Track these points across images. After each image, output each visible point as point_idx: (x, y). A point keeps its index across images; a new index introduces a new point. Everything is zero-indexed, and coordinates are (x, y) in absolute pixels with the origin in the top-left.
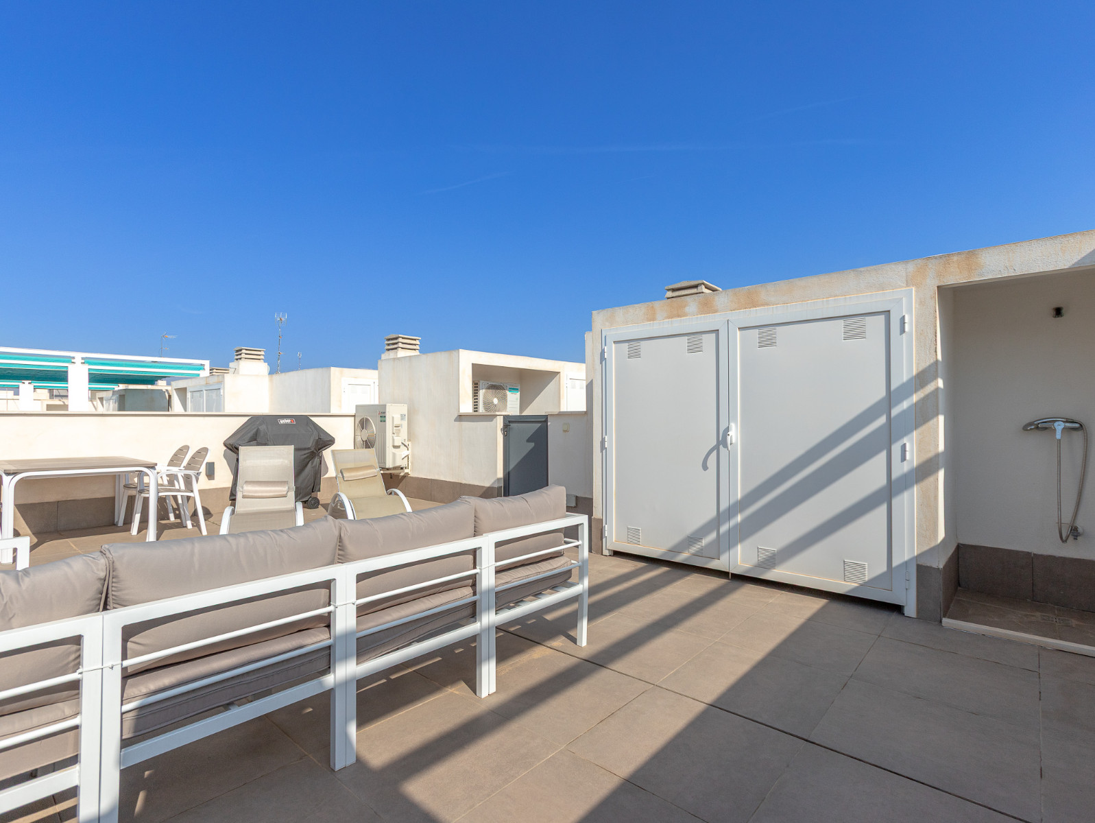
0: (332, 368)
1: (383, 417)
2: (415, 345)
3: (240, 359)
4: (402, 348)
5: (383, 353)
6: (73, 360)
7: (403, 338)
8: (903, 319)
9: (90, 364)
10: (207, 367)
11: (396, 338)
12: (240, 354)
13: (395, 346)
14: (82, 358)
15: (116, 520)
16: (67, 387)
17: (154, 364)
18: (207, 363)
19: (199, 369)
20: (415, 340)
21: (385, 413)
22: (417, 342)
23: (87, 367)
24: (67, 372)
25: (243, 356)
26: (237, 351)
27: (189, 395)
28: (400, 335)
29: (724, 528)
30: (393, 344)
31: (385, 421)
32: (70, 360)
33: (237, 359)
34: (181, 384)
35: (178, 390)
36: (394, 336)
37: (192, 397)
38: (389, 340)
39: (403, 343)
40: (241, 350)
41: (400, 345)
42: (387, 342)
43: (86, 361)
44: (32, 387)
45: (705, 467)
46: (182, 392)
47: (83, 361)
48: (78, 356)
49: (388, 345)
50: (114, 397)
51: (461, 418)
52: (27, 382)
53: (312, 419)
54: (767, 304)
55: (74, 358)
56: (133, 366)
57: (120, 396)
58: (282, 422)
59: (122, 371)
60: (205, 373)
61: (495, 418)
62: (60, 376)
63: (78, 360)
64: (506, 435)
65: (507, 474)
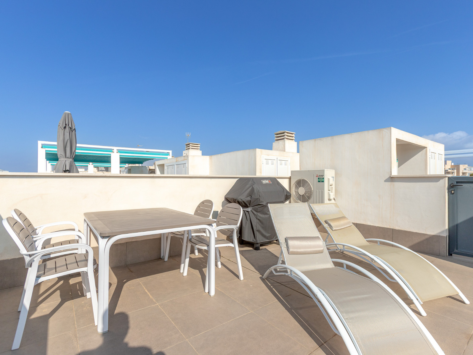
0: (257, 150)
1: (321, 180)
2: (292, 137)
3: (189, 149)
4: (287, 139)
5: (274, 142)
6: (113, 151)
7: (287, 133)
9: (120, 152)
10: (171, 154)
11: (283, 133)
12: (189, 146)
13: (283, 137)
14: (117, 150)
15: (162, 255)
18: (170, 152)
19: (167, 155)
20: (292, 134)
21: (323, 176)
22: (294, 135)
23: (119, 154)
24: (110, 157)
25: (191, 147)
26: (187, 145)
27: (166, 168)
28: (286, 131)
30: (280, 137)
31: (323, 182)
32: (112, 151)
33: (187, 149)
34: (161, 162)
35: (159, 165)
36: (282, 132)
37: (168, 169)
38: (277, 134)
39: (287, 136)
40: (189, 144)
41: (286, 137)
42: (276, 136)
43: (119, 151)
44: (93, 166)
46: (162, 167)
47: (117, 151)
48: (115, 149)
49: (277, 137)
50: (126, 170)
51: (392, 179)
52: (91, 163)
53: (278, 180)
55: (113, 150)
57: (129, 169)
58: (264, 182)
60: (170, 157)
61: (442, 179)
62: (106, 160)
63: (115, 151)
64: (453, 194)
65: (453, 227)
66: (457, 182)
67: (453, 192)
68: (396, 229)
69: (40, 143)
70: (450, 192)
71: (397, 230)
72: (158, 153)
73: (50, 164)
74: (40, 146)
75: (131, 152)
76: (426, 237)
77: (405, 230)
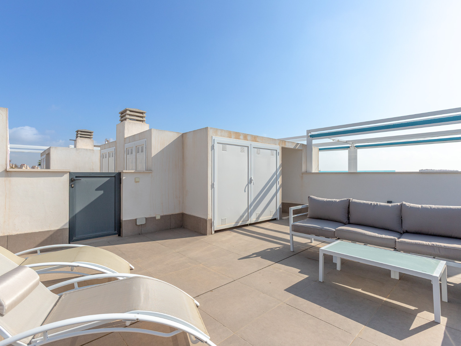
8: (279, 152)
29: (250, 211)
45: (245, 191)
51: (8, 173)
54: (258, 142)
61: (66, 174)
64: (73, 187)
65: (73, 217)
66: (76, 177)
67: (73, 185)
68: (13, 234)
70: (71, 186)
71: (15, 235)
76: (51, 233)
77: (25, 233)
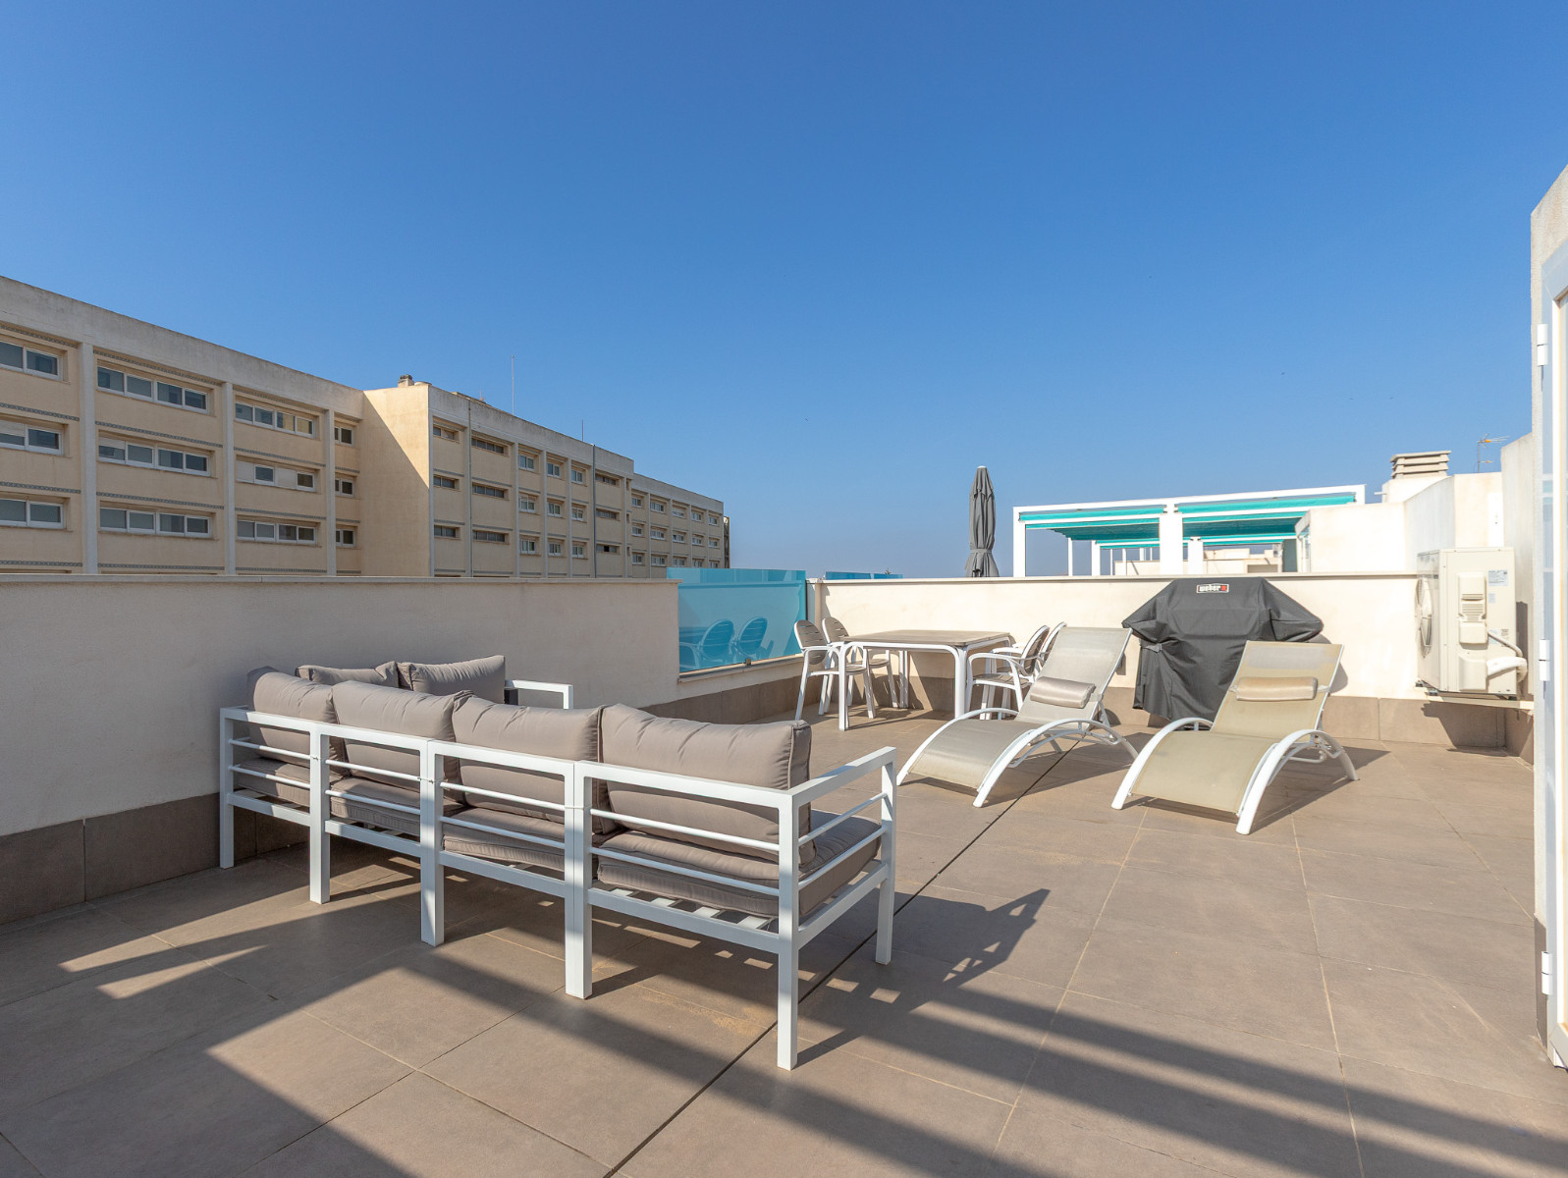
6: (1165, 510)
9: (1184, 511)
14: (1176, 506)
16: (1158, 545)
17: (1275, 501)
23: (1181, 516)
24: (1157, 525)
25: (1400, 469)
32: (1161, 509)
43: (1180, 508)
47: (1176, 509)
48: (1170, 503)
55: (1165, 506)
56: (1239, 508)
58: (1203, 589)
59: (1224, 517)
62: (1150, 531)
63: (1170, 508)
69: (1017, 510)
72: (1309, 500)
73: (1099, 545)
74: (1016, 517)
75: (1215, 506)
